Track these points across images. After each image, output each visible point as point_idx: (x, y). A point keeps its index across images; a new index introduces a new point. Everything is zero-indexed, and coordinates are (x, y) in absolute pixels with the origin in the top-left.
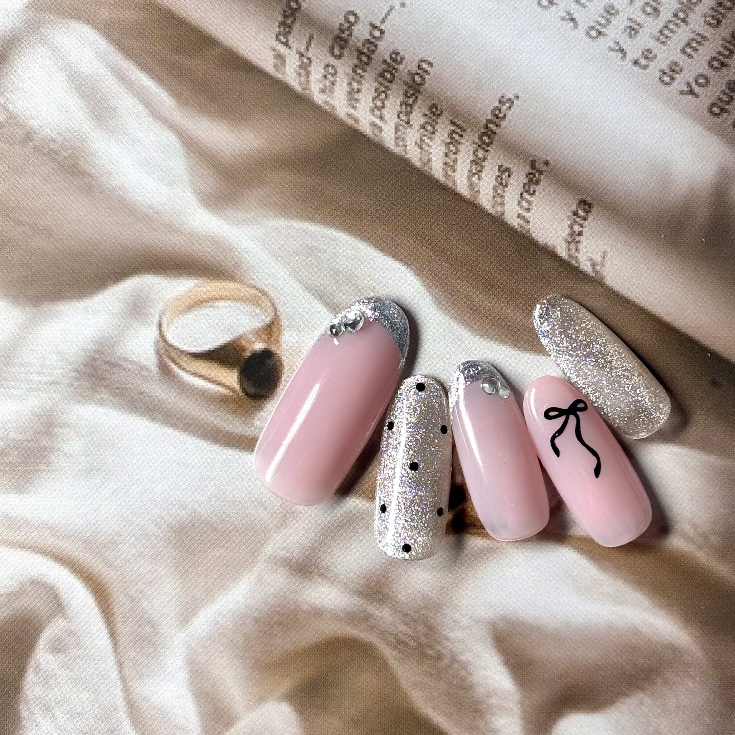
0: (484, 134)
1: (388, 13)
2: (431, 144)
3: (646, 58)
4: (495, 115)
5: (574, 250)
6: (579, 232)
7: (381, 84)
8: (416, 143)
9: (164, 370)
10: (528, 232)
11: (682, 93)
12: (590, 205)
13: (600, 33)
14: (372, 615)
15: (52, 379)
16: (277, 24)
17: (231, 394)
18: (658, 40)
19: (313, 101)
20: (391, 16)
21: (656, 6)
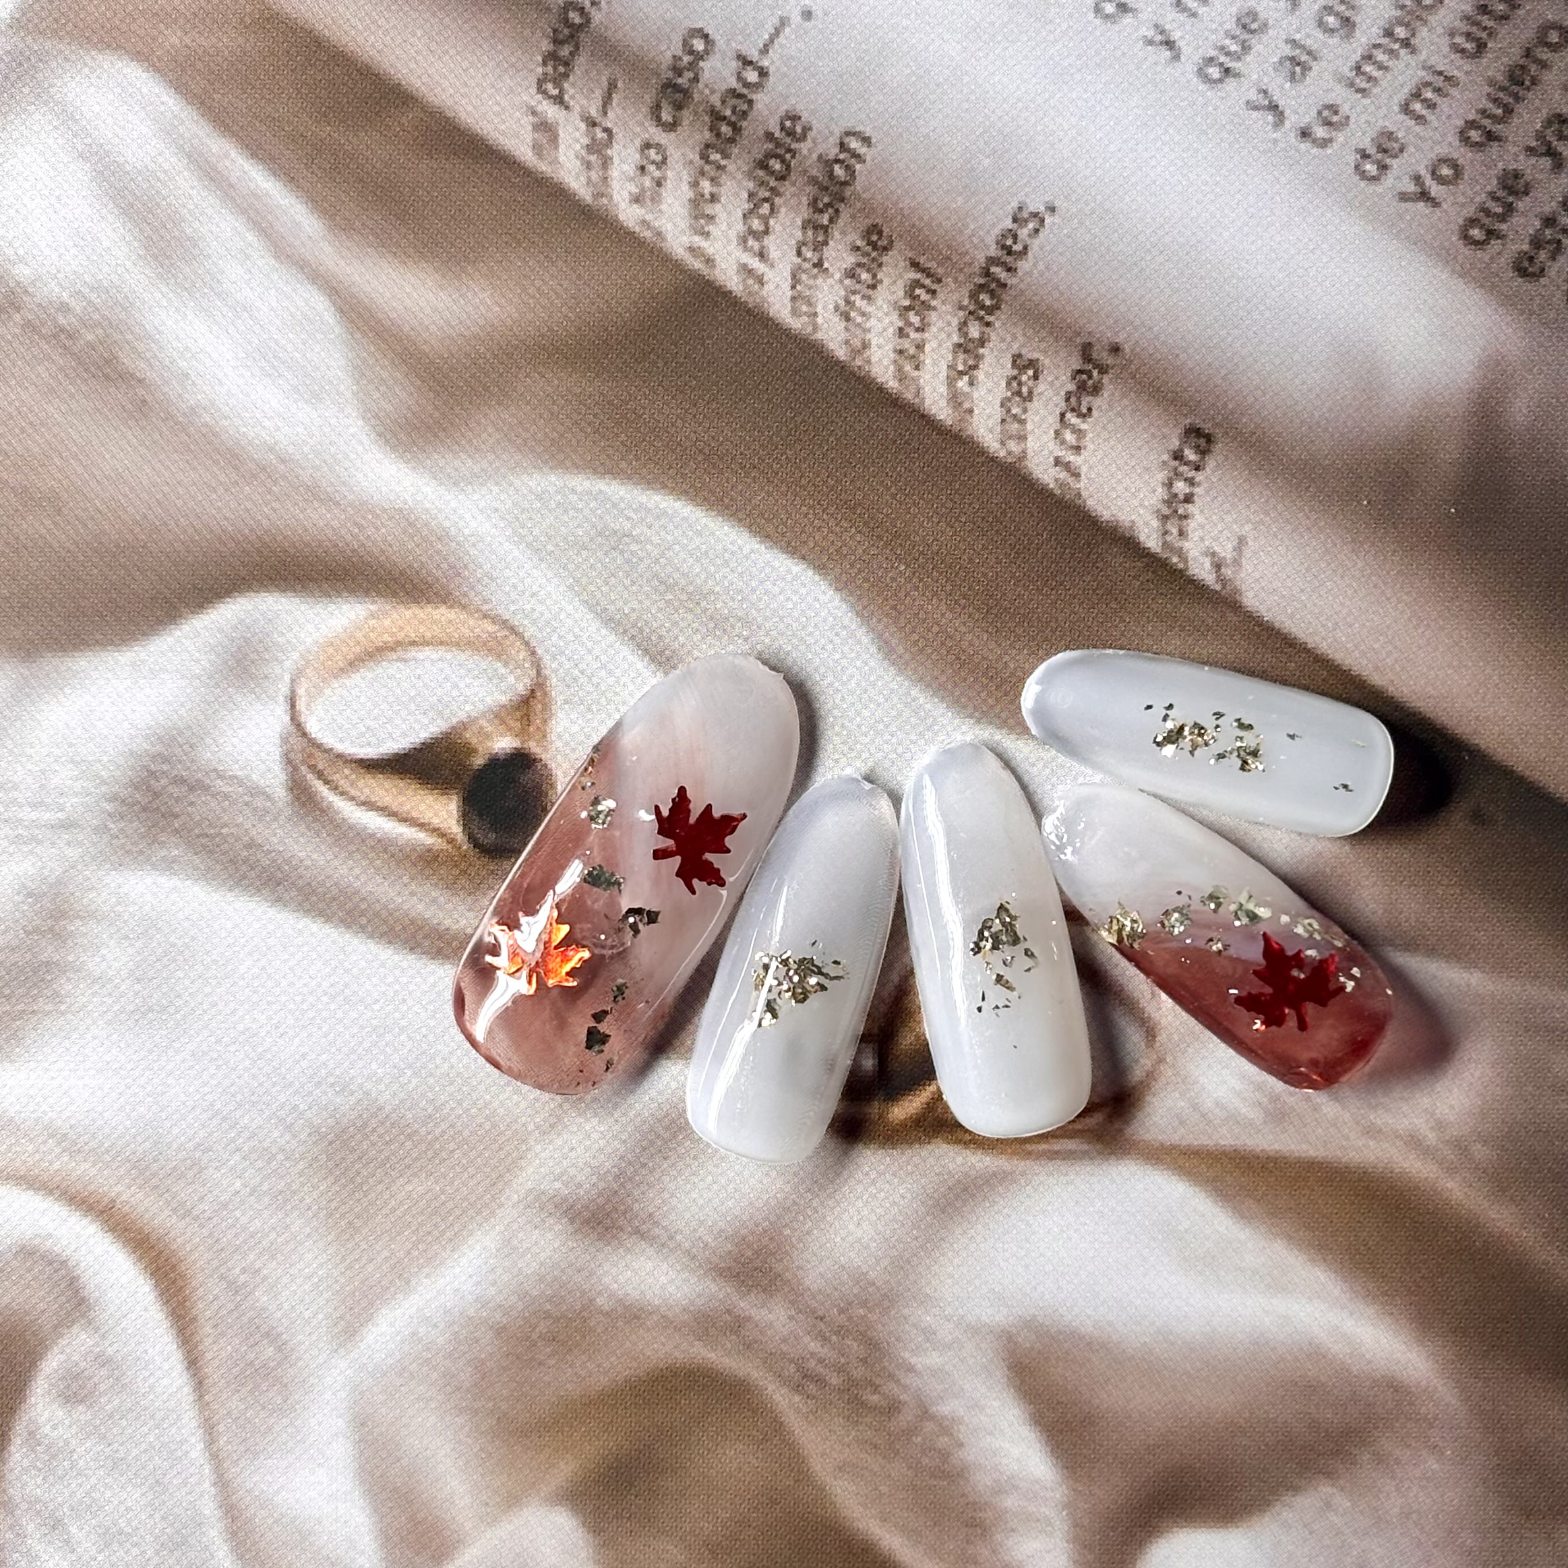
0: (981, 288)
1: (778, 32)
2: (869, 309)
3: (1328, 123)
4: (1004, 247)
5: (1176, 532)
6: (1186, 495)
7: (761, 184)
8: (837, 308)
9: (301, 795)
10: (1079, 495)
11: (1404, 197)
12: (1209, 439)
13: (1227, 71)
14: (749, 1319)
15: (60, 815)
16: (540, 59)
17: (445, 846)
18: (1352, 85)
19: (617, 220)
20: (781, 39)
21: (1347, 14)
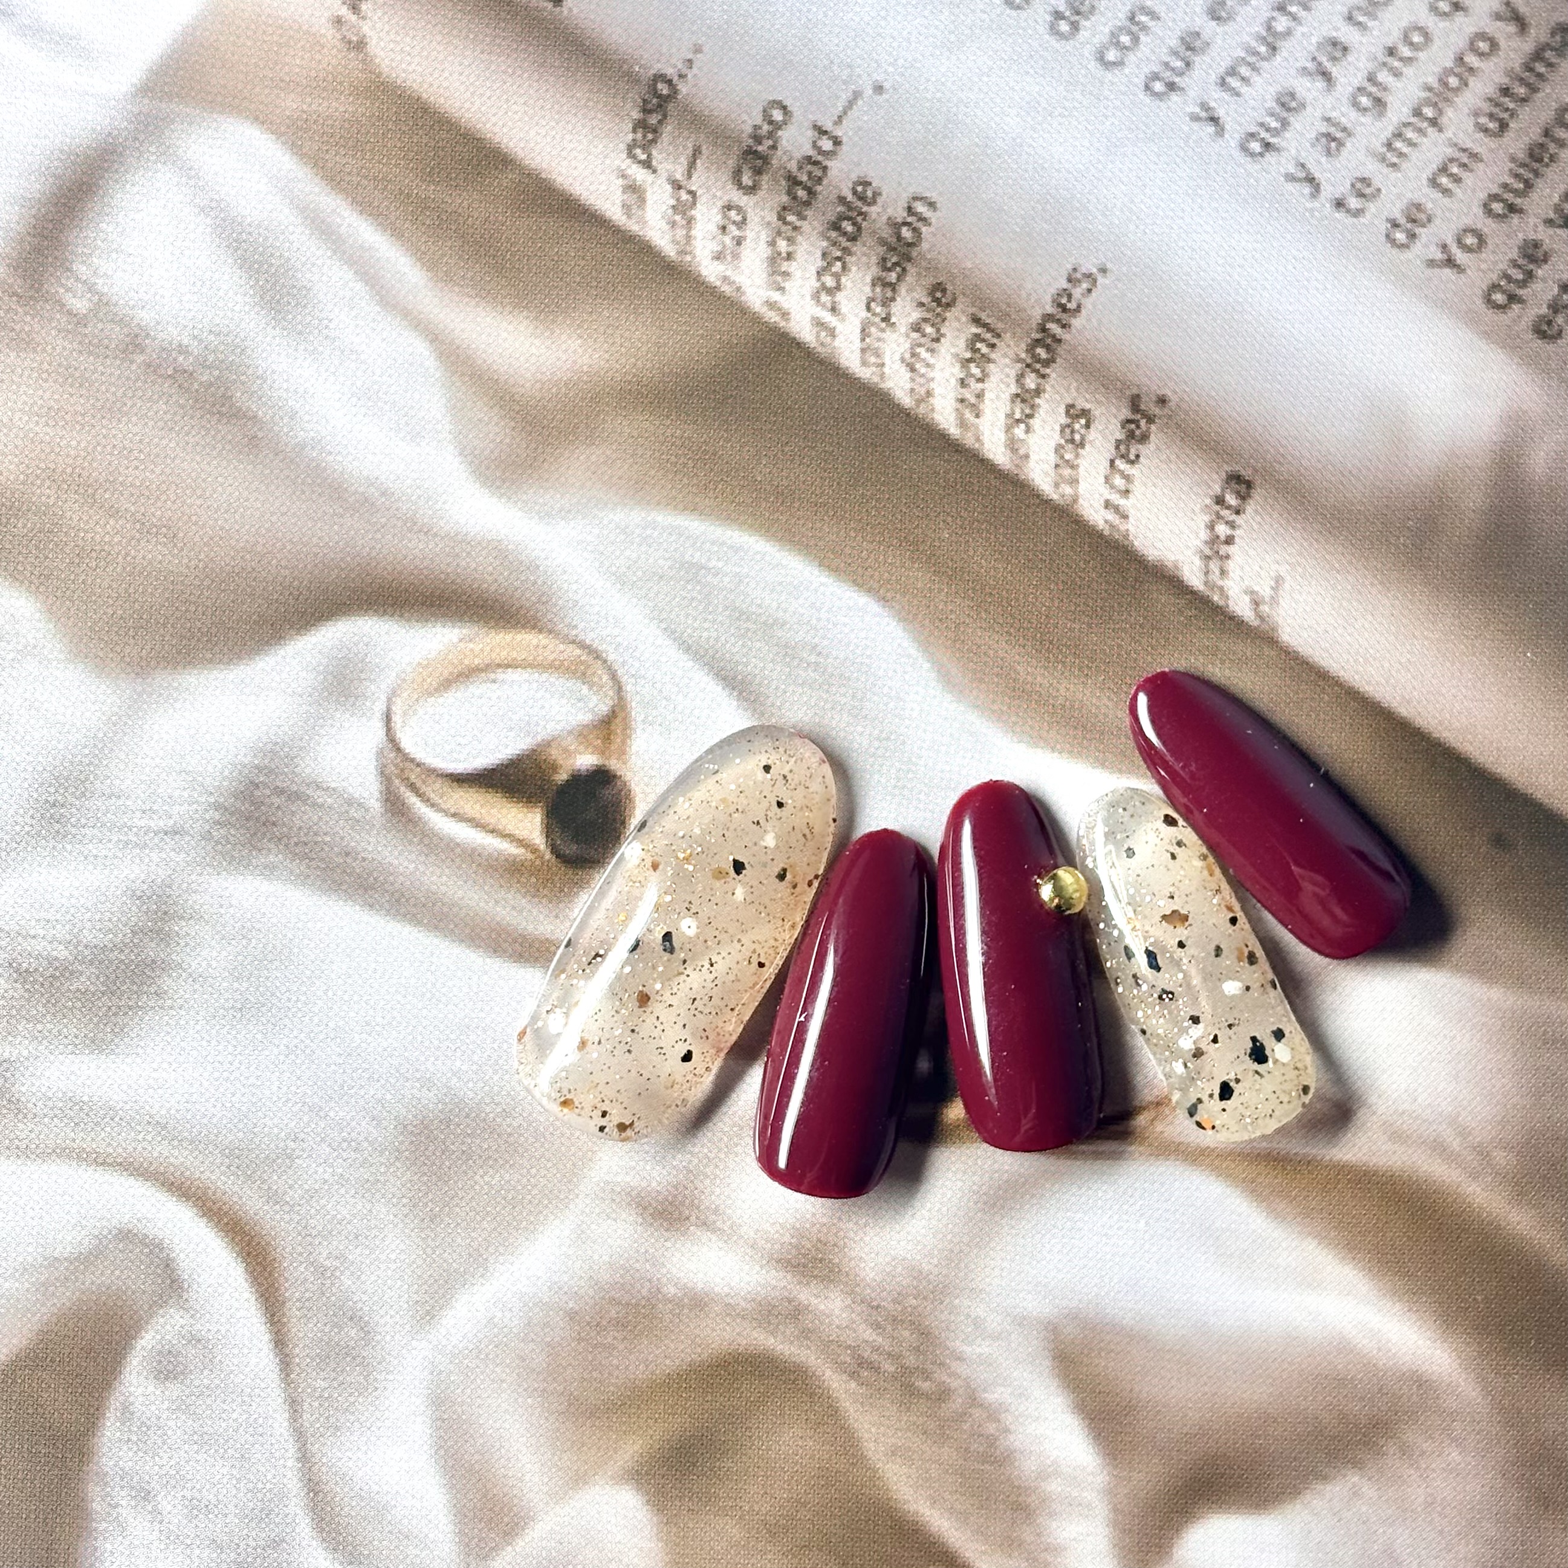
0: (1038, 342)
1: (851, 104)
2: (932, 361)
3: (1361, 195)
4: (1059, 305)
5: (1217, 572)
6: (1227, 537)
7: (834, 244)
8: (903, 360)
9: (395, 806)
10: (1126, 536)
11: (1431, 263)
12: (1249, 485)
13: (1267, 146)
14: (806, 1308)
15: (168, 822)
16: (631, 125)
17: (530, 856)
18: (1383, 159)
19: (700, 275)
20: (853, 113)
21: (1379, 95)
